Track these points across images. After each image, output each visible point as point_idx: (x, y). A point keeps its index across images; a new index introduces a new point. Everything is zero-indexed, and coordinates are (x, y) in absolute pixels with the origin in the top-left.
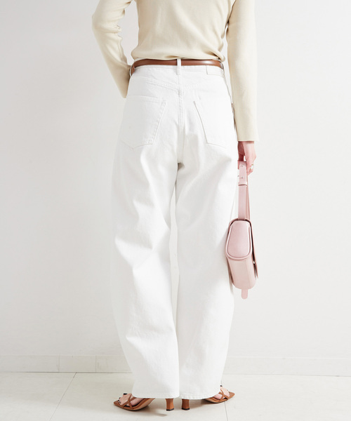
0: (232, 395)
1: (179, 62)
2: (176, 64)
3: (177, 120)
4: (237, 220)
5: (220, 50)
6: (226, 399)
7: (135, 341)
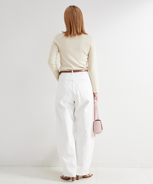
0: (92, 175)
1: (72, 71)
2: (71, 72)
3: (71, 90)
4: (96, 120)
5: (86, 65)
6: (90, 176)
7: (64, 159)
